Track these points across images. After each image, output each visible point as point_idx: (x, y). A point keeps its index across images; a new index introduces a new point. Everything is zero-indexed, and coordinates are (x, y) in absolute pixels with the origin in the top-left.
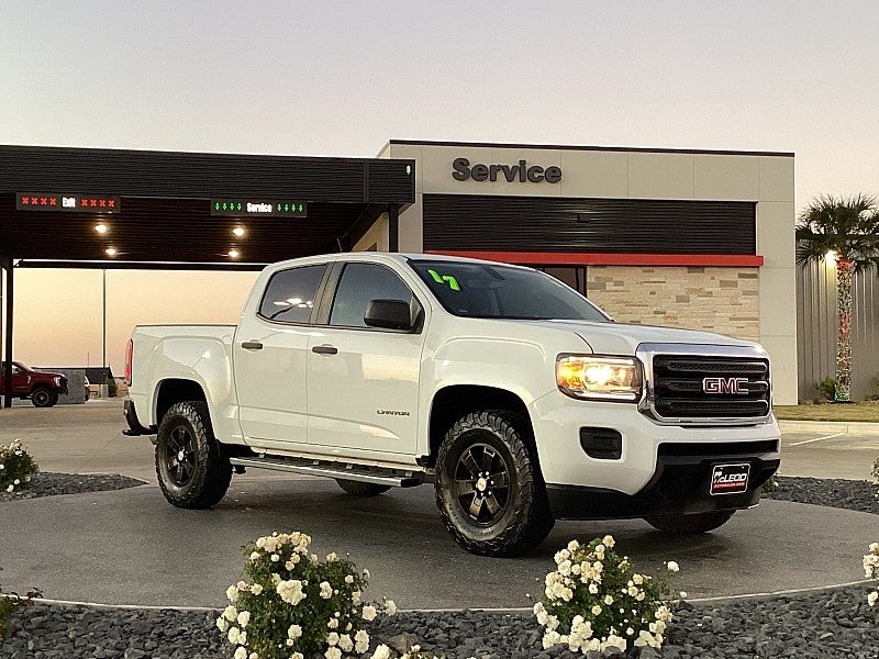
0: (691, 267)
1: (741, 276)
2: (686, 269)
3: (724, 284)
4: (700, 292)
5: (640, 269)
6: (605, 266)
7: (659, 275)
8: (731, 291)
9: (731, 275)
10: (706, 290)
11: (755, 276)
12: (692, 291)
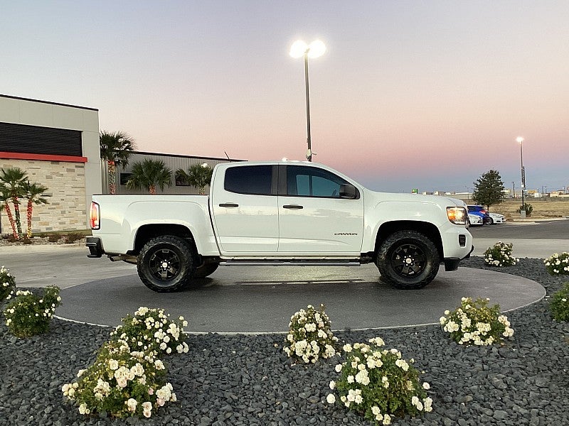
0: (53, 162)
1: (76, 167)
2: (50, 162)
3: (69, 170)
4: (57, 174)
5: (27, 161)
6: (8, 159)
7: (36, 164)
8: (73, 174)
9: (72, 166)
10: (61, 173)
11: (82, 167)
12: (54, 173)
